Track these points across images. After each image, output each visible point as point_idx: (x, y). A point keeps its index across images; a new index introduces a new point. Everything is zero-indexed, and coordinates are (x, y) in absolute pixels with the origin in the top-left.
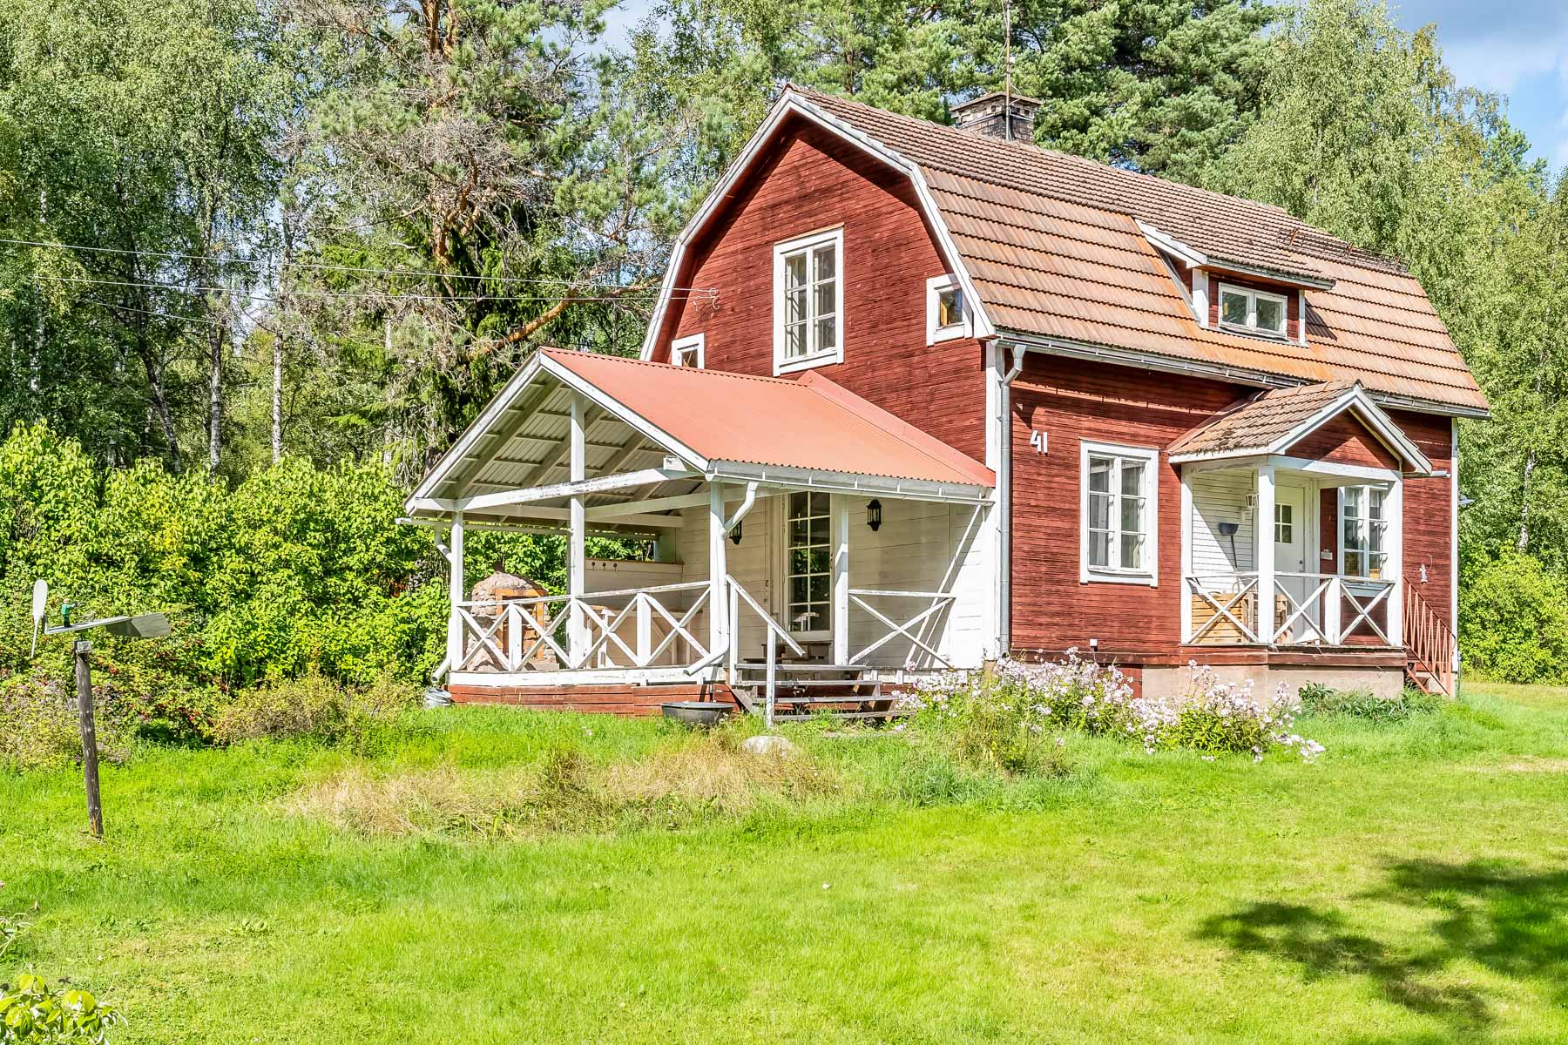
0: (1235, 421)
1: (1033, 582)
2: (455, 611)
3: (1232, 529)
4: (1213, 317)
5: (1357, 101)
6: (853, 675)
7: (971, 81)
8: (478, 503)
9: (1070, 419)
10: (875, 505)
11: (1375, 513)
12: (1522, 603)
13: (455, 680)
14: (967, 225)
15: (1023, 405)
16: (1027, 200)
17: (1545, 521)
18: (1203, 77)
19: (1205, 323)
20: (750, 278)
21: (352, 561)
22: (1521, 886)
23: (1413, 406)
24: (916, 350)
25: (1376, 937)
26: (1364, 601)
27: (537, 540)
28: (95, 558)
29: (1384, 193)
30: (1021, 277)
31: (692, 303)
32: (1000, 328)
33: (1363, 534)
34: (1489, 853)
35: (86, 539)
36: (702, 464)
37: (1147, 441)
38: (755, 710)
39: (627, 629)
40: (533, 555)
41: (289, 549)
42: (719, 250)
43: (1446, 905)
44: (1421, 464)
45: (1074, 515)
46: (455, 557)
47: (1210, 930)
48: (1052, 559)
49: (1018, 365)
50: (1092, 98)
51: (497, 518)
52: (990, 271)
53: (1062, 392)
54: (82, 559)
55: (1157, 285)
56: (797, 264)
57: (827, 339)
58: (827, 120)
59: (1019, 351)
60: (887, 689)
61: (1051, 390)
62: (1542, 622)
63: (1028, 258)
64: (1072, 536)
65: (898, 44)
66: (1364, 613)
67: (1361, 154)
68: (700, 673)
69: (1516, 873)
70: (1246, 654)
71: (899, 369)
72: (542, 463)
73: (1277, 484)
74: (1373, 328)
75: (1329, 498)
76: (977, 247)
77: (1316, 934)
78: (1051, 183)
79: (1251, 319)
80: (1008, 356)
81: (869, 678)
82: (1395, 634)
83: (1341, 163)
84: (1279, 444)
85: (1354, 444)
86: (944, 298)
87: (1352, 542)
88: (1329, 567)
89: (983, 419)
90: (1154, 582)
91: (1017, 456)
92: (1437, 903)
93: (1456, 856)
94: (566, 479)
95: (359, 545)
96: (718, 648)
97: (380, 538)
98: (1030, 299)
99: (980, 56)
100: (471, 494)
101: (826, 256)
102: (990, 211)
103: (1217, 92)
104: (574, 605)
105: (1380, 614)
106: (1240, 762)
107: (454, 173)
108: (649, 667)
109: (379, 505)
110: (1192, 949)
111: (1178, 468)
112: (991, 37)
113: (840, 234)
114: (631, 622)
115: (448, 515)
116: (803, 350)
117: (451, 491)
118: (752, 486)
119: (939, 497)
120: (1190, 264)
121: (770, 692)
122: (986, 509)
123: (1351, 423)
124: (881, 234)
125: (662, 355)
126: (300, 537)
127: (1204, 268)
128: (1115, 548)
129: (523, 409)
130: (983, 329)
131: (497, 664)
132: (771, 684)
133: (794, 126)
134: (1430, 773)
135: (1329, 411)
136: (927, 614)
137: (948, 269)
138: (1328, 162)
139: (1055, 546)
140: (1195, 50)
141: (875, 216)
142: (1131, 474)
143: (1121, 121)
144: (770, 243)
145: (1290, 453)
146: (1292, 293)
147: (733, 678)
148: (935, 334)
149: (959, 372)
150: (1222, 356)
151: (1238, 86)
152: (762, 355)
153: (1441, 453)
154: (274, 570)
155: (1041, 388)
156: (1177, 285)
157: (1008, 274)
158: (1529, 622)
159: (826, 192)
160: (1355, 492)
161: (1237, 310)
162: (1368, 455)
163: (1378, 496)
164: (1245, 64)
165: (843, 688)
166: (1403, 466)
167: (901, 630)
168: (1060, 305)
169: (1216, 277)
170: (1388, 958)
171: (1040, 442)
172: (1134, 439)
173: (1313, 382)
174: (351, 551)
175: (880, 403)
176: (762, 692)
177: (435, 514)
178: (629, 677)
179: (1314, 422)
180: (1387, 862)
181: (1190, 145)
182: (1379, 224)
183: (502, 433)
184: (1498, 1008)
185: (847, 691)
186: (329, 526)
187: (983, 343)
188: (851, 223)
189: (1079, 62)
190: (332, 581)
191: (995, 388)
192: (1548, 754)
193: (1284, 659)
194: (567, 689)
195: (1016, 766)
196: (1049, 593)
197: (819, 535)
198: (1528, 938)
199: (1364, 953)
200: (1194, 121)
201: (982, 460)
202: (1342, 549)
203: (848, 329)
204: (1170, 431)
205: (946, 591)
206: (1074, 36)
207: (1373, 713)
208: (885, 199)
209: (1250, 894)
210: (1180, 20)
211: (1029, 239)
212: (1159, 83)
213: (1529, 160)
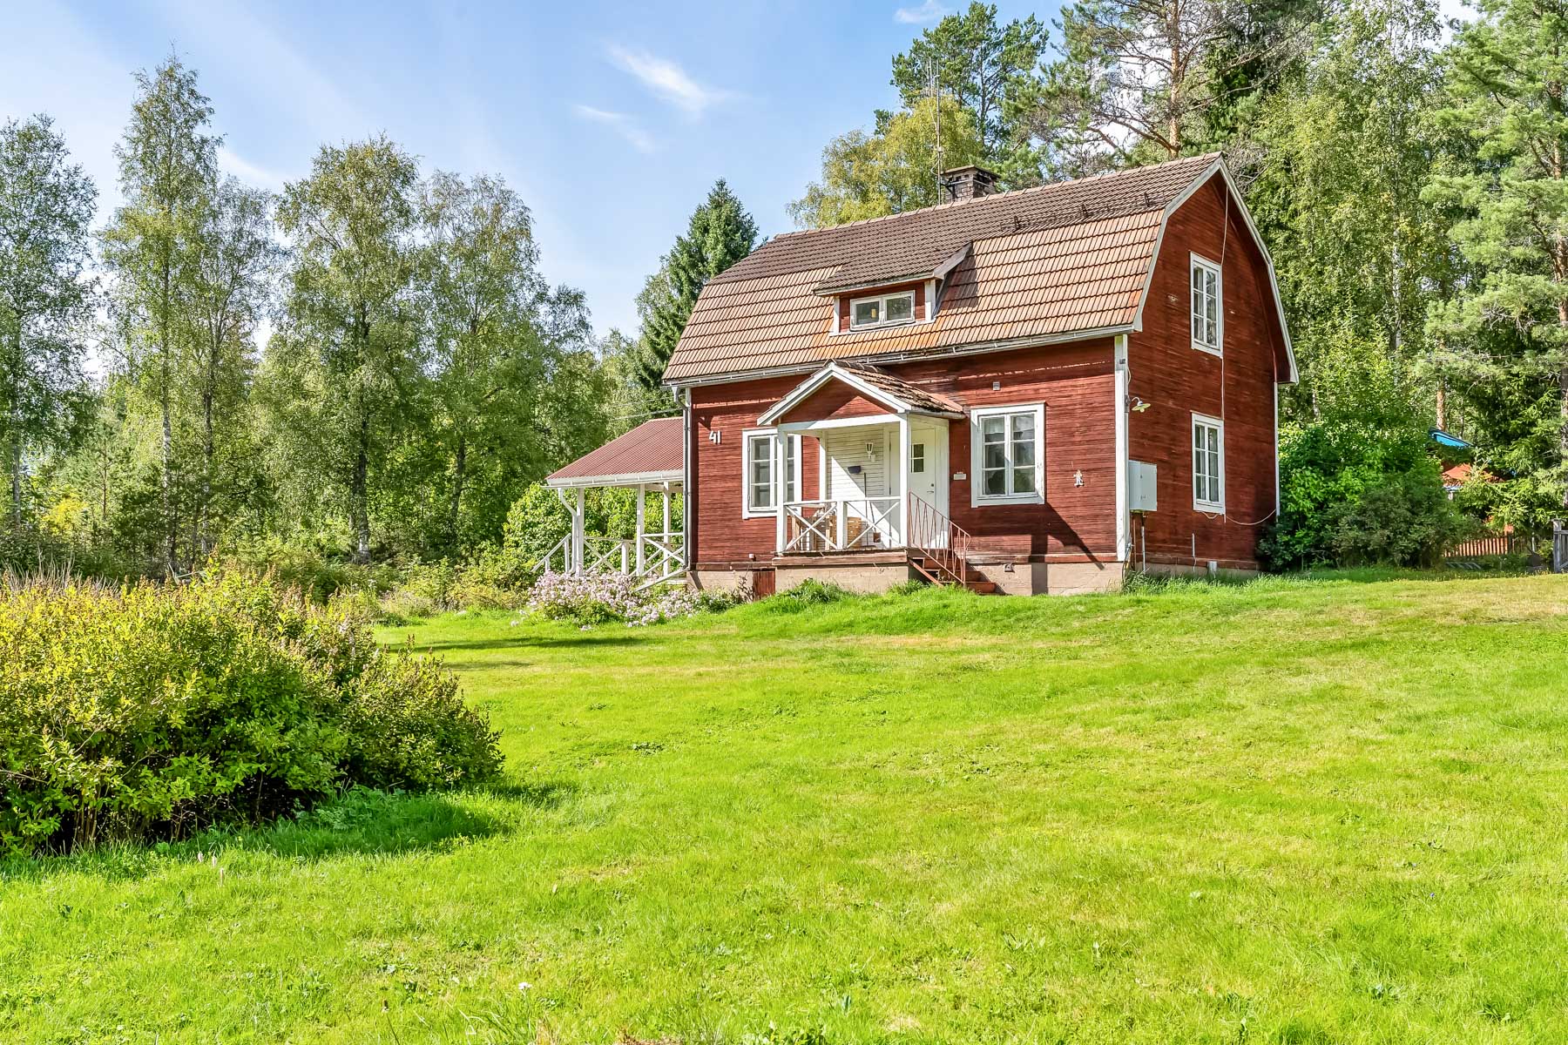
1: (713, 522)
3: (858, 470)
4: (844, 324)
9: (737, 419)
15: (705, 417)
19: (834, 332)
30: (713, 341)
45: (736, 478)
48: (725, 506)
53: (730, 404)
55: (820, 313)
61: (724, 404)
64: (734, 491)
75: (963, 431)
79: (882, 317)
84: (764, 419)
91: (703, 448)
98: (705, 355)
139: (726, 498)
146: (919, 286)
157: (705, 342)
171: (715, 437)
179: (793, 398)
196: (722, 528)
202: (977, 470)
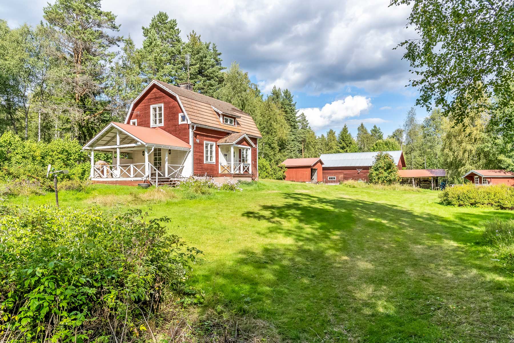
0: (227, 138)
1: (197, 163)
2: (92, 167)
3: (226, 155)
4: (223, 122)
5: (238, 86)
6: (169, 179)
7: (175, 75)
8: (97, 148)
9: (202, 137)
10: (170, 150)
11: (246, 153)
12: (263, 166)
13: (92, 179)
14: (186, 105)
15: (195, 135)
16: (194, 101)
17: (266, 153)
18: (213, 78)
19: (222, 123)
20: (146, 110)
21: (72, 158)
22: (279, 208)
23: (252, 136)
24: (177, 125)
25: (265, 215)
26: (246, 167)
27: (105, 154)
28: (24, 157)
29: (243, 101)
30: (195, 114)
31: (134, 114)
32: (192, 123)
33: (245, 156)
34: (273, 204)
35: (21, 154)
36: (145, 144)
37: (214, 141)
38: (154, 185)
39: (129, 171)
40: (104, 157)
41: (60, 156)
42: (140, 105)
43: (271, 211)
44: (254, 146)
45: (203, 153)
46: (92, 158)
47: (243, 215)
48: (200, 160)
49: (195, 129)
50: (195, 80)
51: (99, 151)
52: (190, 113)
53: (202, 133)
54: (21, 157)
55: (214, 116)
56: (155, 109)
57: (160, 121)
58: (161, 86)
59: (195, 126)
60: (175, 181)
61: (199, 133)
62: (266, 169)
63: (196, 111)
64: (203, 156)
65: (163, 68)
66: (246, 168)
67: (239, 94)
68: (144, 179)
69: (278, 206)
70: (230, 175)
71: (174, 128)
72: (109, 141)
73: (234, 148)
74: (245, 124)
75: (240, 150)
76: (188, 109)
77: (257, 215)
78: (197, 98)
79: (229, 122)
80: (193, 127)
81: (171, 179)
82: (250, 172)
83: (236, 95)
84: (234, 143)
85: (244, 142)
86: (182, 117)
87: (243, 157)
88: (240, 161)
89: (189, 137)
90: (215, 164)
91: (195, 143)
92: (270, 211)
93: (269, 204)
94: (116, 145)
95: (73, 155)
96: (147, 174)
97: (77, 154)
98: (196, 118)
99: (176, 71)
100: (96, 146)
101: (160, 108)
102: (189, 103)
103: (215, 80)
104: (118, 166)
105: (248, 169)
106: (232, 192)
107: (83, 86)
108: (133, 177)
109: (76, 148)
110: (243, 217)
111: (218, 145)
112: (178, 68)
113: (163, 105)
114: (129, 170)
115: (91, 150)
116: (156, 123)
117: (91, 146)
118: (153, 147)
119: (182, 150)
120: (220, 113)
121: (157, 182)
122: (190, 152)
123: (244, 139)
124: (171, 105)
125: (128, 123)
126: (62, 154)
127: (222, 114)
128: (209, 158)
129: (107, 132)
130: (189, 122)
131: (101, 177)
132: (157, 180)
133: (154, 86)
134: (259, 193)
135: (241, 137)
136: (179, 169)
137: (183, 112)
138: (234, 95)
139: (200, 158)
140: (211, 73)
141: (169, 102)
142: (211, 146)
143: (200, 84)
144: (150, 105)
145: (236, 144)
146: (235, 118)
147: (150, 179)
148: (180, 123)
149: (185, 129)
150: (225, 128)
151: (218, 80)
152: (148, 124)
153: (255, 144)
154: (57, 159)
155: (198, 132)
156: (218, 117)
157: (193, 114)
158: (264, 169)
159: (160, 97)
160: (244, 149)
161: (226, 121)
162: (247, 144)
163: (247, 150)
164: (219, 76)
165: (167, 180)
166: (251, 146)
167: (176, 171)
168: (201, 119)
169: (224, 115)
170: (267, 218)
171: (198, 141)
172: (212, 141)
173: (238, 133)
174: (71, 156)
175: (170, 133)
176: (155, 182)
177: (88, 150)
178: (129, 179)
179: (239, 139)
180: (260, 206)
181: (211, 89)
182: (242, 106)
183: (103, 136)
184: (283, 223)
185: (168, 181)
186: (67, 151)
187: (189, 125)
188: (165, 103)
189: (193, 74)
190: (68, 162)
191: (191, 132)
192: (273, 190)
193: (236, 176)
194: (117, 181)
195: (203, 193)
196: (199, 165)
197: (159, 154)
198: (283, 214)
199: (264, 217)
200: (211, 85)
201: (189, 144)
202: (242, 159)
203: (164, 120)
204: (217, 140)
205: (183, 165)
206: (192, 69)
207: (249, 184)
208: (171, 100)
209: (246, 210)
210: (209, 68)
211: (195, 108)
212: (206, 78)
213: (261, 94)
